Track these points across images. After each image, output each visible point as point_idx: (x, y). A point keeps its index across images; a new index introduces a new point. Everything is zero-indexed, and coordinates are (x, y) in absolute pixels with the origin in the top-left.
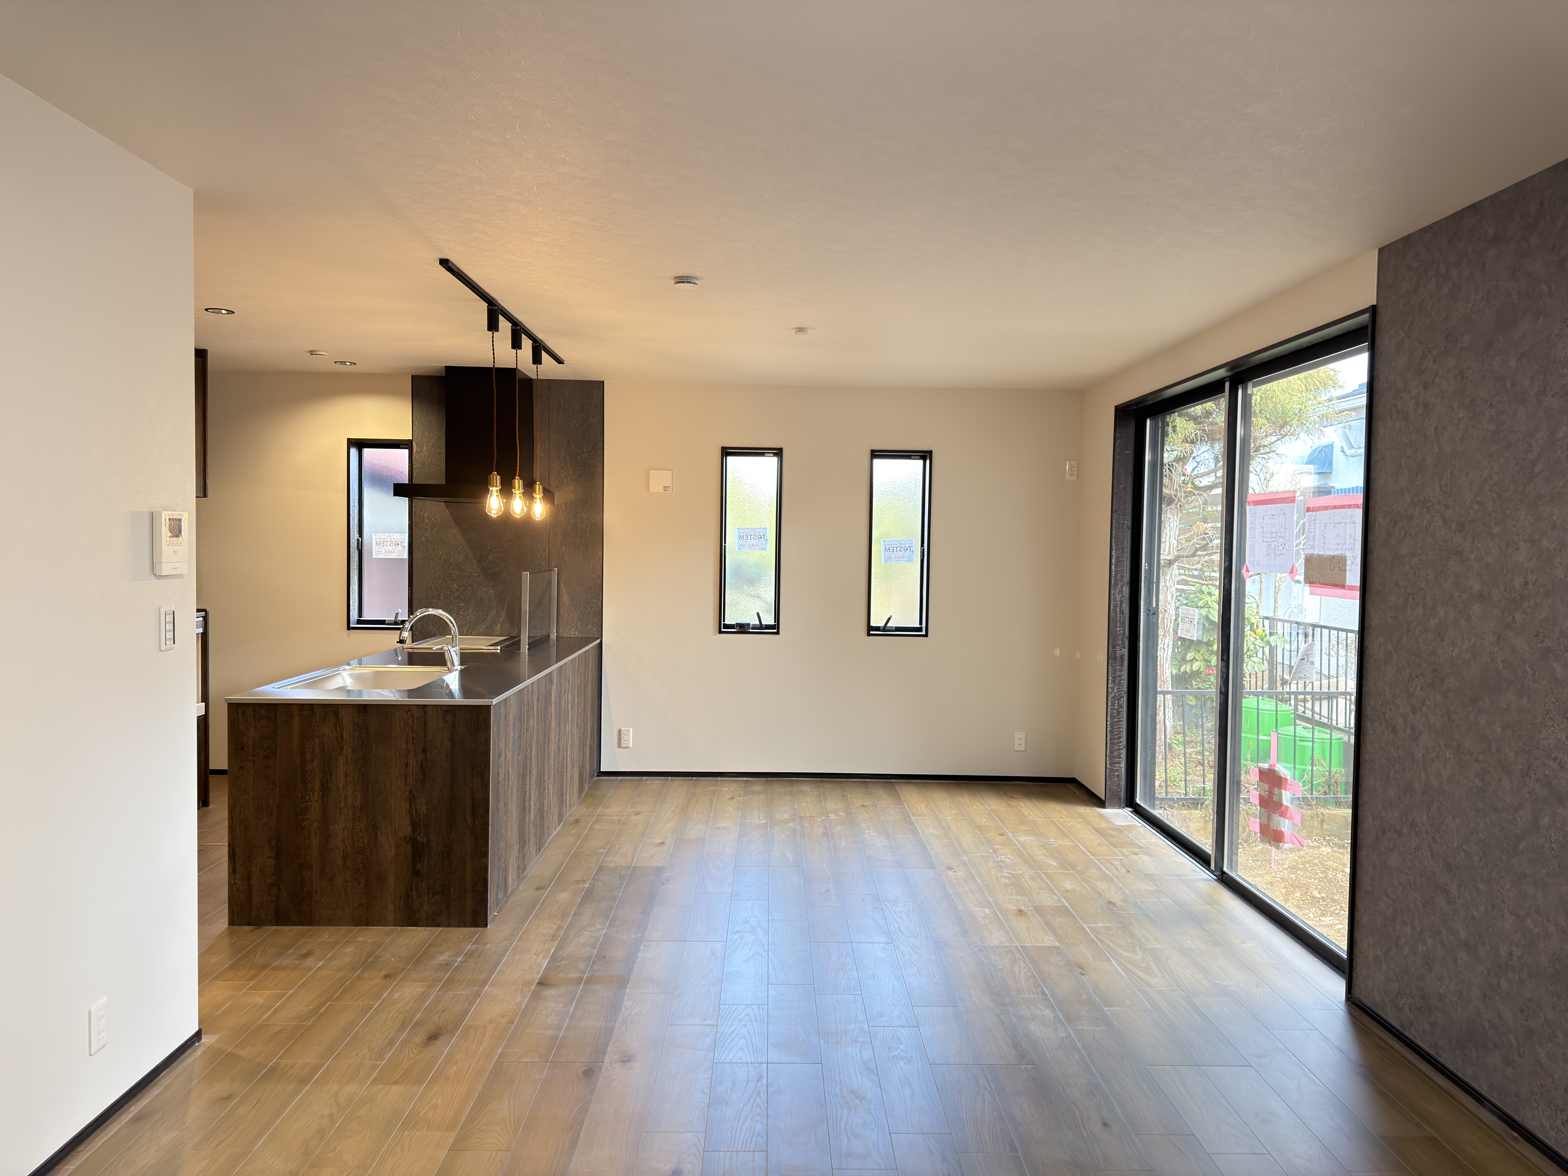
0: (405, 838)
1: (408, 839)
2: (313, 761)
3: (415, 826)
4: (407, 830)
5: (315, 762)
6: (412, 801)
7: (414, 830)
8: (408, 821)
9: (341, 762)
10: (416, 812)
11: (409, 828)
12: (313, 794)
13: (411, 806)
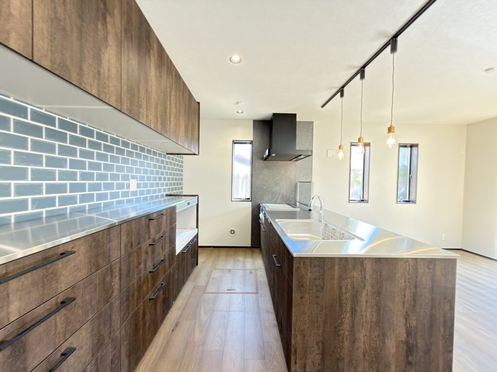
0: (402, 341)
1: (404, 342)
2: (347, 293)
3: (408, 333)
4: (403, 336)
5: (348, 294)
6: (407, 318)
7: (407, 336)
8: (404, 331)
9: (364, 294)
10: (409, 325)
11: (405, 335)
12: (346, 314)
13: (406, 321)
